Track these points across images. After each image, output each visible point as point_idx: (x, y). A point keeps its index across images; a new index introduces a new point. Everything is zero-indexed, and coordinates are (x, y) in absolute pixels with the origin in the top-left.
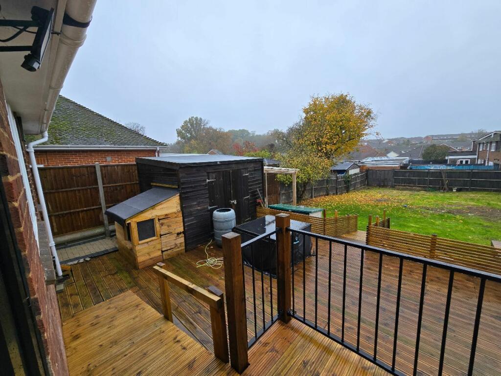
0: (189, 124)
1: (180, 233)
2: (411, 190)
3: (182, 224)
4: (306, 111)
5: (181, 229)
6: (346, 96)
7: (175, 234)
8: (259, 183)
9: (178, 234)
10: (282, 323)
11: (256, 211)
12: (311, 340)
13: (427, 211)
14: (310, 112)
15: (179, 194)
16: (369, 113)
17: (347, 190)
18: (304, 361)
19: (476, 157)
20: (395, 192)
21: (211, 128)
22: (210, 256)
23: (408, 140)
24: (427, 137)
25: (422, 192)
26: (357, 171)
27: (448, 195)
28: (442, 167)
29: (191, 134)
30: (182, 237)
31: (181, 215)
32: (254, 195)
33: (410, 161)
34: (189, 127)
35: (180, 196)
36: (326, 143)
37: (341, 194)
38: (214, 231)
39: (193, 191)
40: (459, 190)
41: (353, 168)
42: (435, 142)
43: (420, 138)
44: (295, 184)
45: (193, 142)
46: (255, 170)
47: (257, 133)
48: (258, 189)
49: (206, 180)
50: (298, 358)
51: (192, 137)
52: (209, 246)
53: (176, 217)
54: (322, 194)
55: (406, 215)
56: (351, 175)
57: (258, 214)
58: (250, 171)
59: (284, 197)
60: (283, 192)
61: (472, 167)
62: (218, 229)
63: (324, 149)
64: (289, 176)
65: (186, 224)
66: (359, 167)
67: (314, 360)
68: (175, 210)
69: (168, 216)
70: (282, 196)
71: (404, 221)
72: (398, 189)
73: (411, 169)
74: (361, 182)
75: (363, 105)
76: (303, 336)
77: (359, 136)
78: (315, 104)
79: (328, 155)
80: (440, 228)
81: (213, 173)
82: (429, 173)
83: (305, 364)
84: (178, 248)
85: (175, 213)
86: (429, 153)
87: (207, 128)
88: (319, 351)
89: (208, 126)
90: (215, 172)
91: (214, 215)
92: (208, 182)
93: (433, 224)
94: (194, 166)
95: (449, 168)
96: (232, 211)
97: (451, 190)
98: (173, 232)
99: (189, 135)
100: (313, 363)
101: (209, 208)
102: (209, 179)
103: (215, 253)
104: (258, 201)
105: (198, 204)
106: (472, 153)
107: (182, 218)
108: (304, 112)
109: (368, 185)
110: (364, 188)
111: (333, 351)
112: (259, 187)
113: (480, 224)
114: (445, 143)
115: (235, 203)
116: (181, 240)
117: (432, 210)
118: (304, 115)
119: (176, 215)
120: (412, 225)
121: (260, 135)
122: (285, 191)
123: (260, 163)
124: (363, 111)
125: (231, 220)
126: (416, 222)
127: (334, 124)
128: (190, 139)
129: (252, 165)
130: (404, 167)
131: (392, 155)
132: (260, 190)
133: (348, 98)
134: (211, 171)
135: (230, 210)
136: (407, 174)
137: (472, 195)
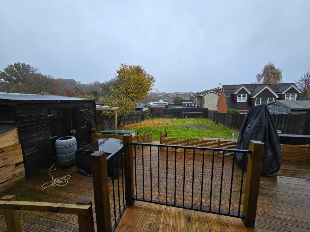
0: (14, 68)
1: (20, 163)
2: (171, 118)
3: (22, 155)
4: (119, 72)
5: (21, 159)
6: (141, 67)
7: (13, 165)
8: (93, 117)
9: (17, 165)
10: (130, 206)
11: (91, 136)
12: (150, 210)
13: (178, 128)
14: (121, 73)
15: (17, 128)
16: (152, 78)
17: (143, 119)
18: (149, 225)
19: (191, 103)
20: (165, 119)
21: (40, 75)
22: (55, 177)
23: (167, 94)
24: (174, 93)
25: (175, 119)
26: (147, 109)
27: (184, 120)
28: (181, 107)
29: (18, 77)
30: (22, 166)
31: (20, 146)
32: (89, 125)
33: (169, 104)
34: (15, 71)
35: (18, 130)
36: (131, 93)
37: (140, 122)
38: (57, 156)
39: (32, 125)
40: (188, 117)
41: (146, 107)
42: (177, 96)
43: (171, 93)
44: (116, 117)
45: (20, 84)
46: (89, 108)
47: (82, 83)
48: (92, 121)
49: (47, 115)
50: (145, 224)
51: (18, 80)
52: (52, 169)
53: (14, 150)
54: (130, 122)
55: (171, 130)
56: (145, 111)
57: (93, 138)
58: (85, 108)
59: (108, 126)
60: (107, 122)
61: (191, 107)
62: (60, 154)
63: (131, 96)
64: (110, 112)
65: (26, 155)
66: (148, 107)
67: (154, 221)
68: (12, 143)
69: (5, 150)
70: (107, 125)
71: (171, 133)
72: (166, 118)
73: (170, 108)
74: (150, 115)
75: (149, 74)
76: (144, 210)
77: (148, 90)
78: (124, 69)
79: (132, 99)
80: (184, 135)
81: (53, 109)
82: (177, 110)
83: (150, 226)
84: (17, 177)
85: (13, 146)
86: (176, 101)
87: (36, 74)
88: (155, 215)
89: (37, 72)
90: (55, 109)
91: (56, 143)
92: (49, 117)
93: (182, 133)
94: (34, 104)
95: (183, 107)
96: (74, 138)
97: (185, 117)
98: (11, 164)
99: (15, 79)
100: (154, 223)
101: (51, 138)
102: (50, 114)
103: (59, 174)
104: (93, 129)
105: (40, 136)
106: (190, 101)
107: (21, 150)
108: (117, 73)
109: (152, 116)
110: (151, 118)
111: (162, 212)
112: (93, 120)
113: (197, 131)
114: (181, 96)
115: (75, 132)
116: (22, 169)
117: (180, 127)
118: (118, 75)
119: (13, 148)
120: (175, 135)
121: (85, 85)
122: (108, 122)
123: (93, 102)
124: (149, 77)
125: (73, 145)
126: (176, 133)
127: (135, 81)
128: (16, 82)
129: (87, 104)
130: (167, 107)
131: (161, 101)
132: (93, 121)
133: (142, 69)
134: (51, 108)
135: (72, 138)
136: (169, 111)
137: (192, 119)
